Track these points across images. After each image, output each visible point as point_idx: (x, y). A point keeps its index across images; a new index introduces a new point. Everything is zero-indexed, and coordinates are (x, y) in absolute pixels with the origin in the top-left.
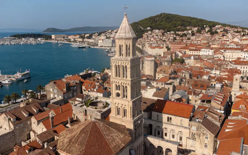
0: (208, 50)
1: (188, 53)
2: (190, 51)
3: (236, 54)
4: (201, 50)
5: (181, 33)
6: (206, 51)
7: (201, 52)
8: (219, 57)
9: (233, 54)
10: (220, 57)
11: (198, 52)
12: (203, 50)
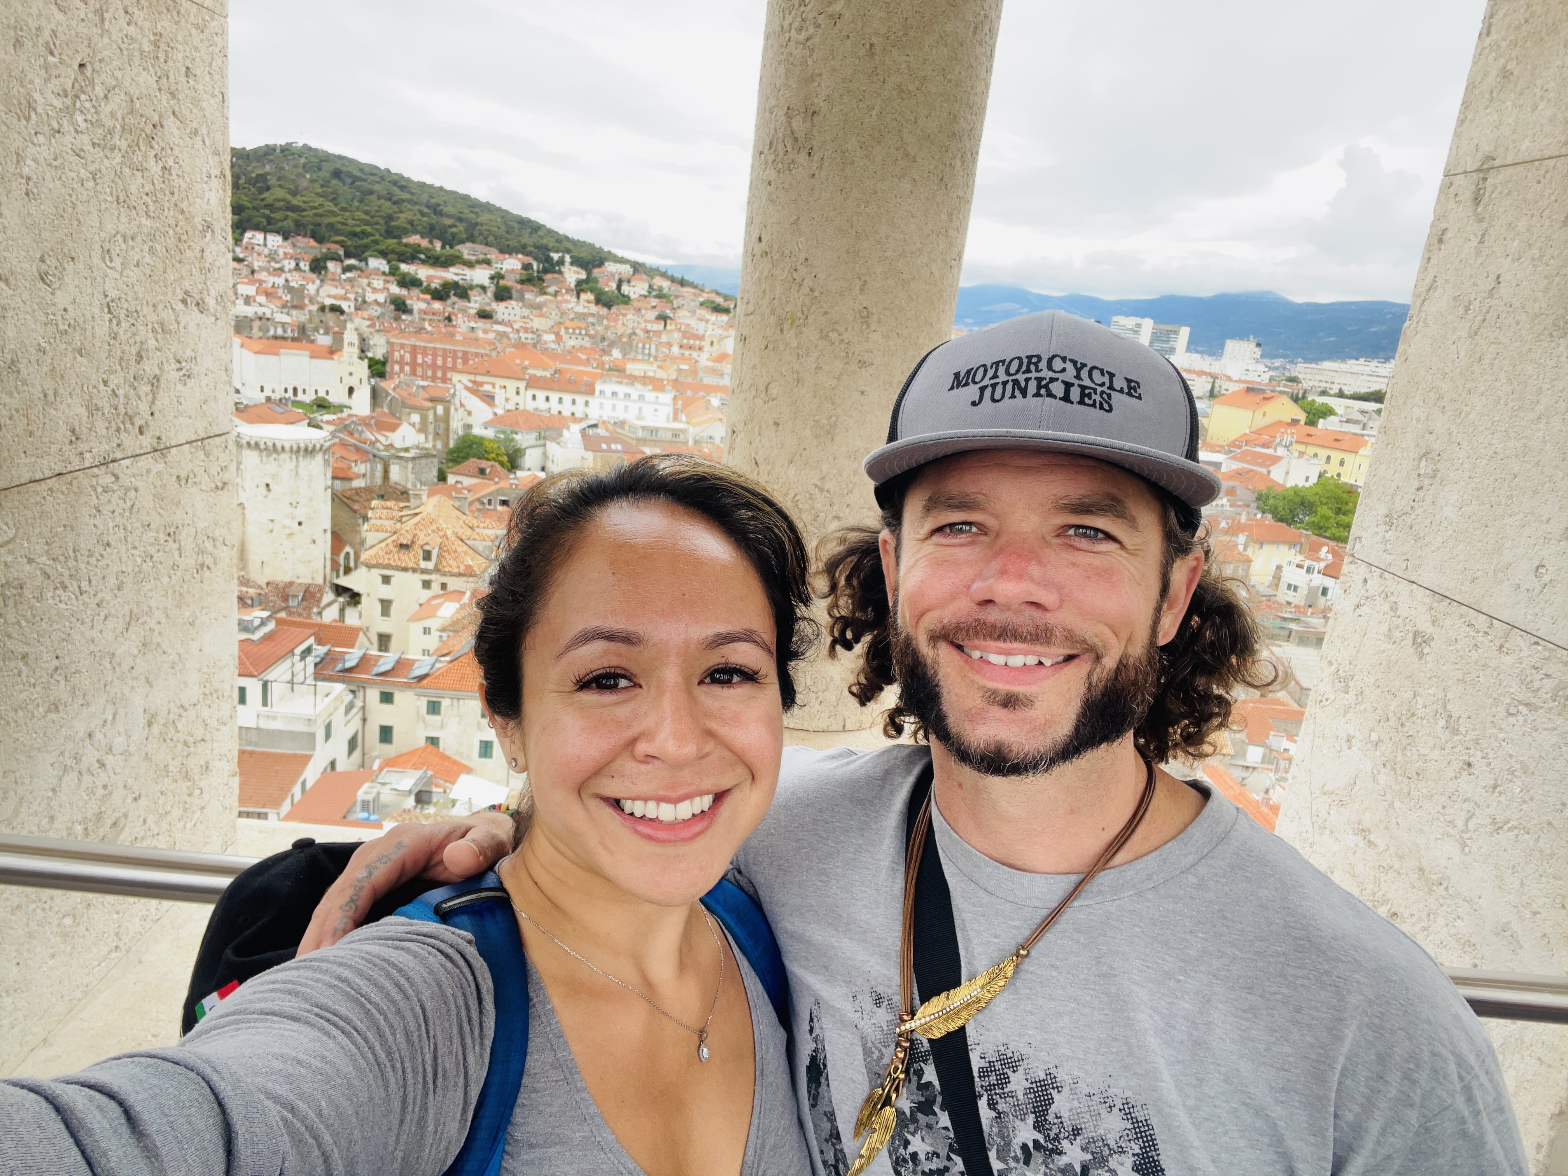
0: (635, 395)
1: (520, 400)
2: (530, 392)
4: (598, 387)
5: (430, 278)
6: (627, 396)
7: (594, 402)
11: (580, 399)
12: (607, 388)
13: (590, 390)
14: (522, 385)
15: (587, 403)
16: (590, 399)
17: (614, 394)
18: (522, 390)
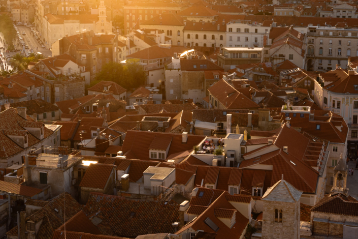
0: (252, 29)
1: (180, 38)
2: (186, 34)
3: (349, 41)
4: (228, 26)
6: (247, 31)
7: (227, 36)
8: (287, 58)
9: (340, 42)
10: (291, 57)
11: (217, 35)
12: (234, 26)
13: (223, 29)
14: (181, 28)
15: (221, 38)
16: (223, 34)
17: (239, 30)
18: (181, 33)
